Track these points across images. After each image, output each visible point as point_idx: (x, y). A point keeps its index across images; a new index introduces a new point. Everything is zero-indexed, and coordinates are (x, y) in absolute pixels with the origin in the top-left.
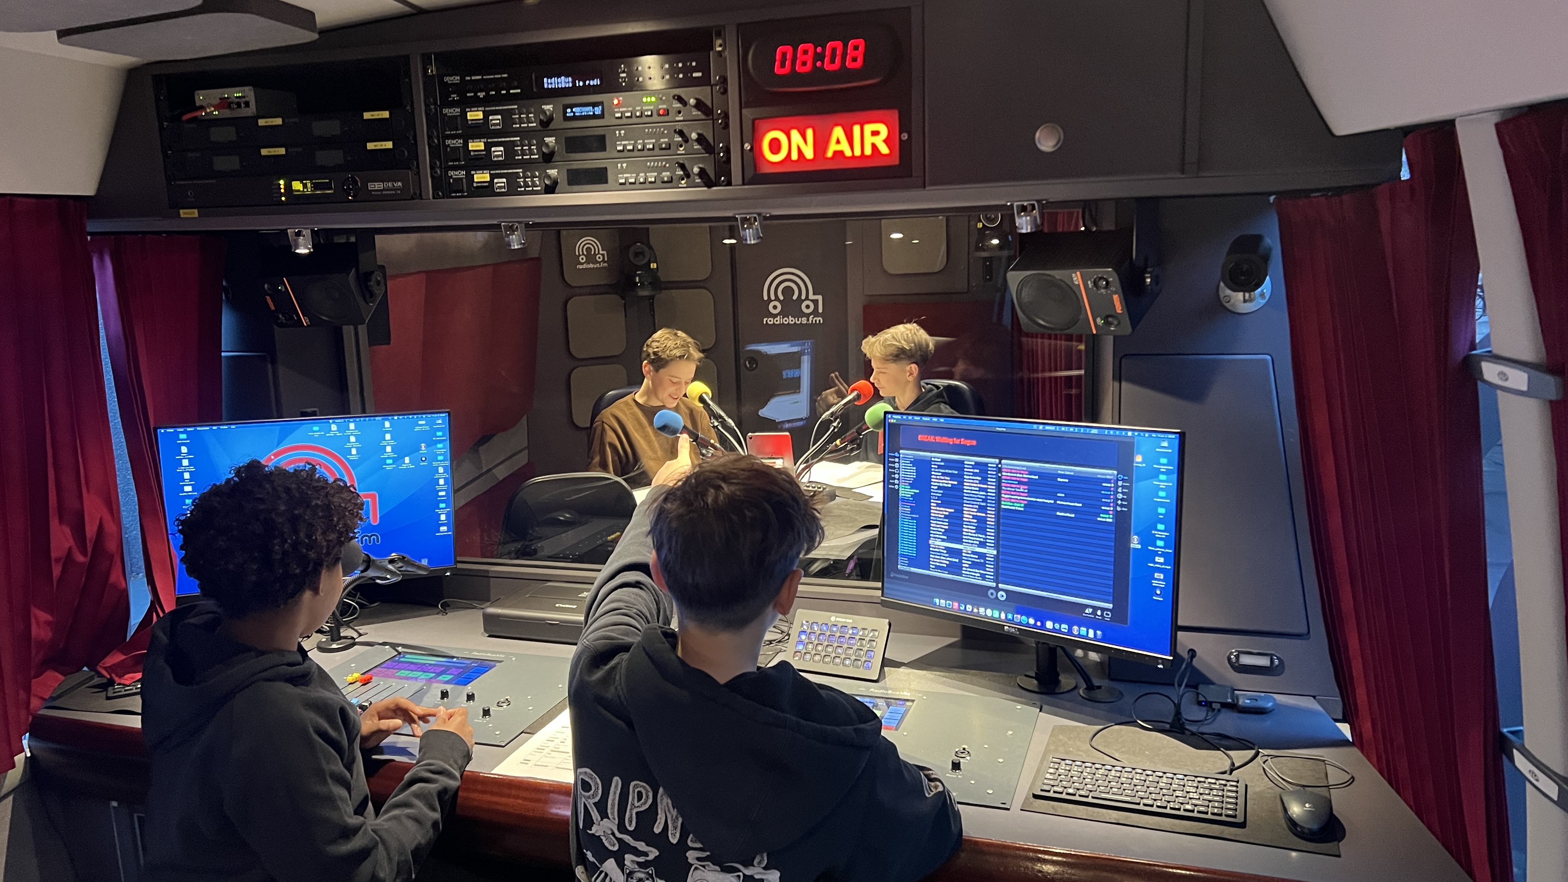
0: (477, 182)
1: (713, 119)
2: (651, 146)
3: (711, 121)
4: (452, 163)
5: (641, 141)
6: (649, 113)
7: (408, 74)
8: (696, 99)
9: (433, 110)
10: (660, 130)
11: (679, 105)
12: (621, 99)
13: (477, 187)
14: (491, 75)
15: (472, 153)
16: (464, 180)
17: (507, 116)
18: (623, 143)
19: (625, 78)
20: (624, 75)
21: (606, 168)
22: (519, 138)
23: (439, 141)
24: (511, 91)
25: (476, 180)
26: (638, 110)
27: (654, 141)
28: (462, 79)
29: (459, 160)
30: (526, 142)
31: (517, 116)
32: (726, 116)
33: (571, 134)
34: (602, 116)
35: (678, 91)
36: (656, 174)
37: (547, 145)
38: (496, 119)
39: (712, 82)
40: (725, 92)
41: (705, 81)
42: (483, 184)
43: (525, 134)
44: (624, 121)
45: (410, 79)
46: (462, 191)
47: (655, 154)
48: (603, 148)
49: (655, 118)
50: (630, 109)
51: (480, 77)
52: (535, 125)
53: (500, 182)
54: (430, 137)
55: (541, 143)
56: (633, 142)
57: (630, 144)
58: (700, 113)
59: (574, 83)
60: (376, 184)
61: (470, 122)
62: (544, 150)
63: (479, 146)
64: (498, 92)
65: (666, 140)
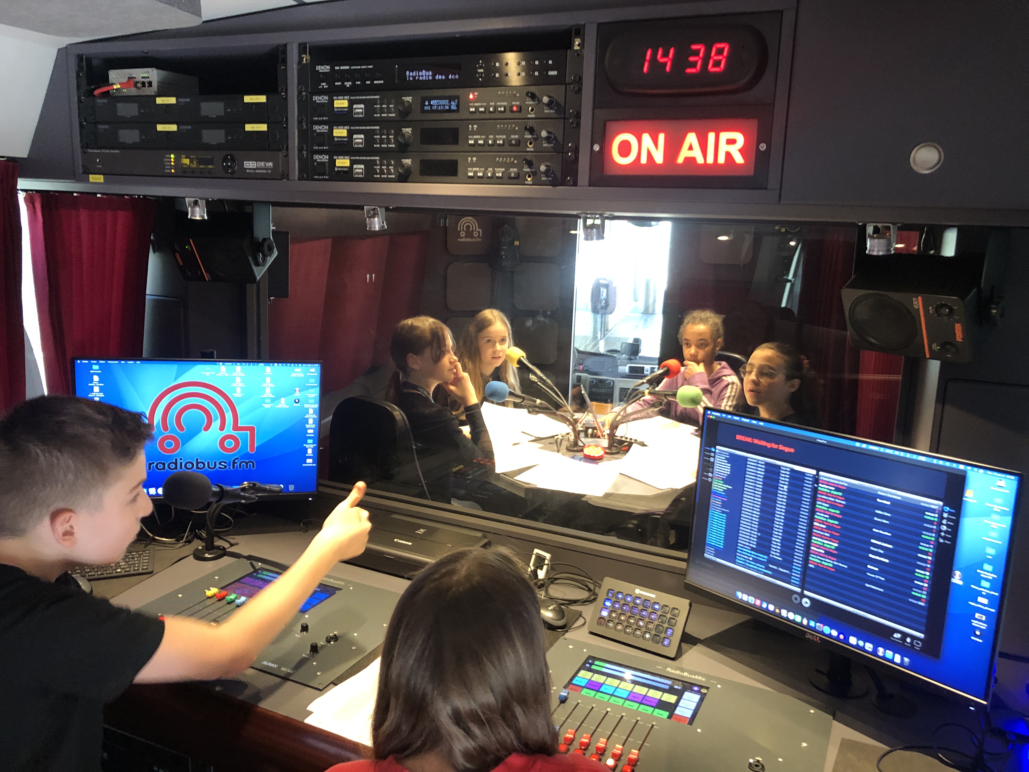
0: (338, 167)
1: (564, 118)
2: (501, 142)
3: (562, 120)
4: (317, 148)
5: (492, 137)
6: (502, 109)
7: (284, 61)
8: (549, 97)
9: (304, 98)
10: (511, 126)
11: (531, 103)
12: (476, 94)
13: (339, 172)
14: (358, 65)
15: (336, 139)
16: (327, 164)
17: (369, 105)
18: (475, 137)
19: (482, 73)
20: (482, 70)
21: (456, 161)
22: (378, 128)
23: (307, 125)
24: (375, 82)
25: (337, 165)
26: (491, 106)
27: (505, 137)
28: (332, 68)
29: (323, 145)
30: (385, 131)
31: (379, 106)
32: (578, 116)
33: (426, 125)
34: (457, 111)
35: (533, 89)
36: (503, 169)
37: (403, 135)
38: (359, 108)
39: (567, 82)
40: (579, 91)
41: (559, 80)
42: (342, 169)
43: (385, 123)
44: (478, 116)
45: (286, 67)
46: (324, 174)
47: (505, 150)
48: (455, 141)
49: (508, 115)
50: (485, 104)
51: (348, 67)
52: (394, 115)
53: (359, 169)
54: (300, 122)
55: (398, 133)
56: (484, 137)
57: (480, 139)
58: (552, 111)
59: (434, 76)
60: (250, 162)
61: (336, 110)
62: (400, 140)
63: (342, 133)
64: (363, 82)
65: (517, 137)
